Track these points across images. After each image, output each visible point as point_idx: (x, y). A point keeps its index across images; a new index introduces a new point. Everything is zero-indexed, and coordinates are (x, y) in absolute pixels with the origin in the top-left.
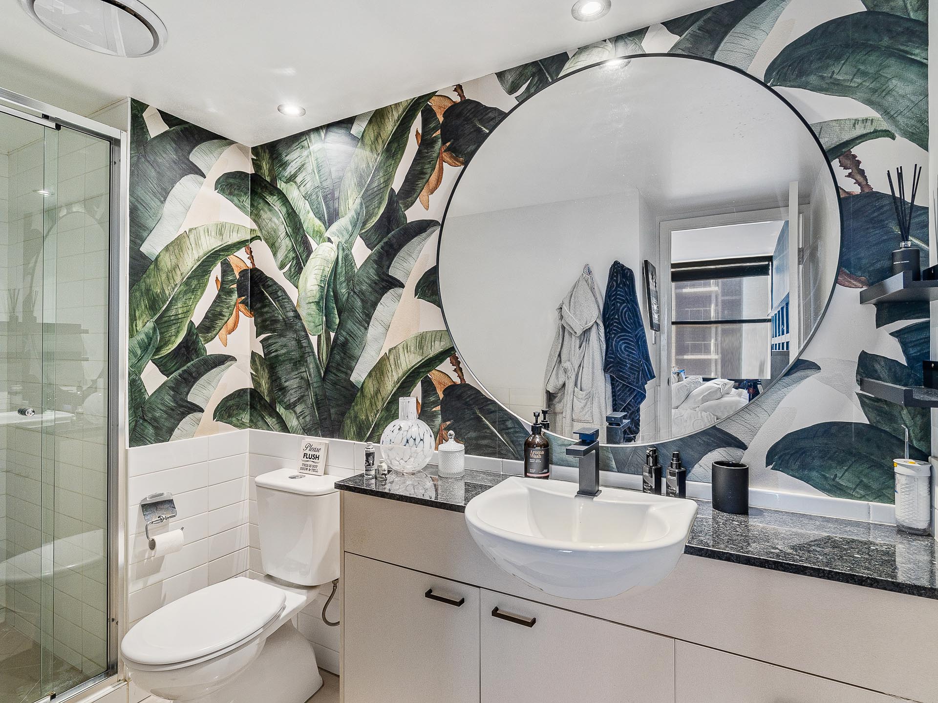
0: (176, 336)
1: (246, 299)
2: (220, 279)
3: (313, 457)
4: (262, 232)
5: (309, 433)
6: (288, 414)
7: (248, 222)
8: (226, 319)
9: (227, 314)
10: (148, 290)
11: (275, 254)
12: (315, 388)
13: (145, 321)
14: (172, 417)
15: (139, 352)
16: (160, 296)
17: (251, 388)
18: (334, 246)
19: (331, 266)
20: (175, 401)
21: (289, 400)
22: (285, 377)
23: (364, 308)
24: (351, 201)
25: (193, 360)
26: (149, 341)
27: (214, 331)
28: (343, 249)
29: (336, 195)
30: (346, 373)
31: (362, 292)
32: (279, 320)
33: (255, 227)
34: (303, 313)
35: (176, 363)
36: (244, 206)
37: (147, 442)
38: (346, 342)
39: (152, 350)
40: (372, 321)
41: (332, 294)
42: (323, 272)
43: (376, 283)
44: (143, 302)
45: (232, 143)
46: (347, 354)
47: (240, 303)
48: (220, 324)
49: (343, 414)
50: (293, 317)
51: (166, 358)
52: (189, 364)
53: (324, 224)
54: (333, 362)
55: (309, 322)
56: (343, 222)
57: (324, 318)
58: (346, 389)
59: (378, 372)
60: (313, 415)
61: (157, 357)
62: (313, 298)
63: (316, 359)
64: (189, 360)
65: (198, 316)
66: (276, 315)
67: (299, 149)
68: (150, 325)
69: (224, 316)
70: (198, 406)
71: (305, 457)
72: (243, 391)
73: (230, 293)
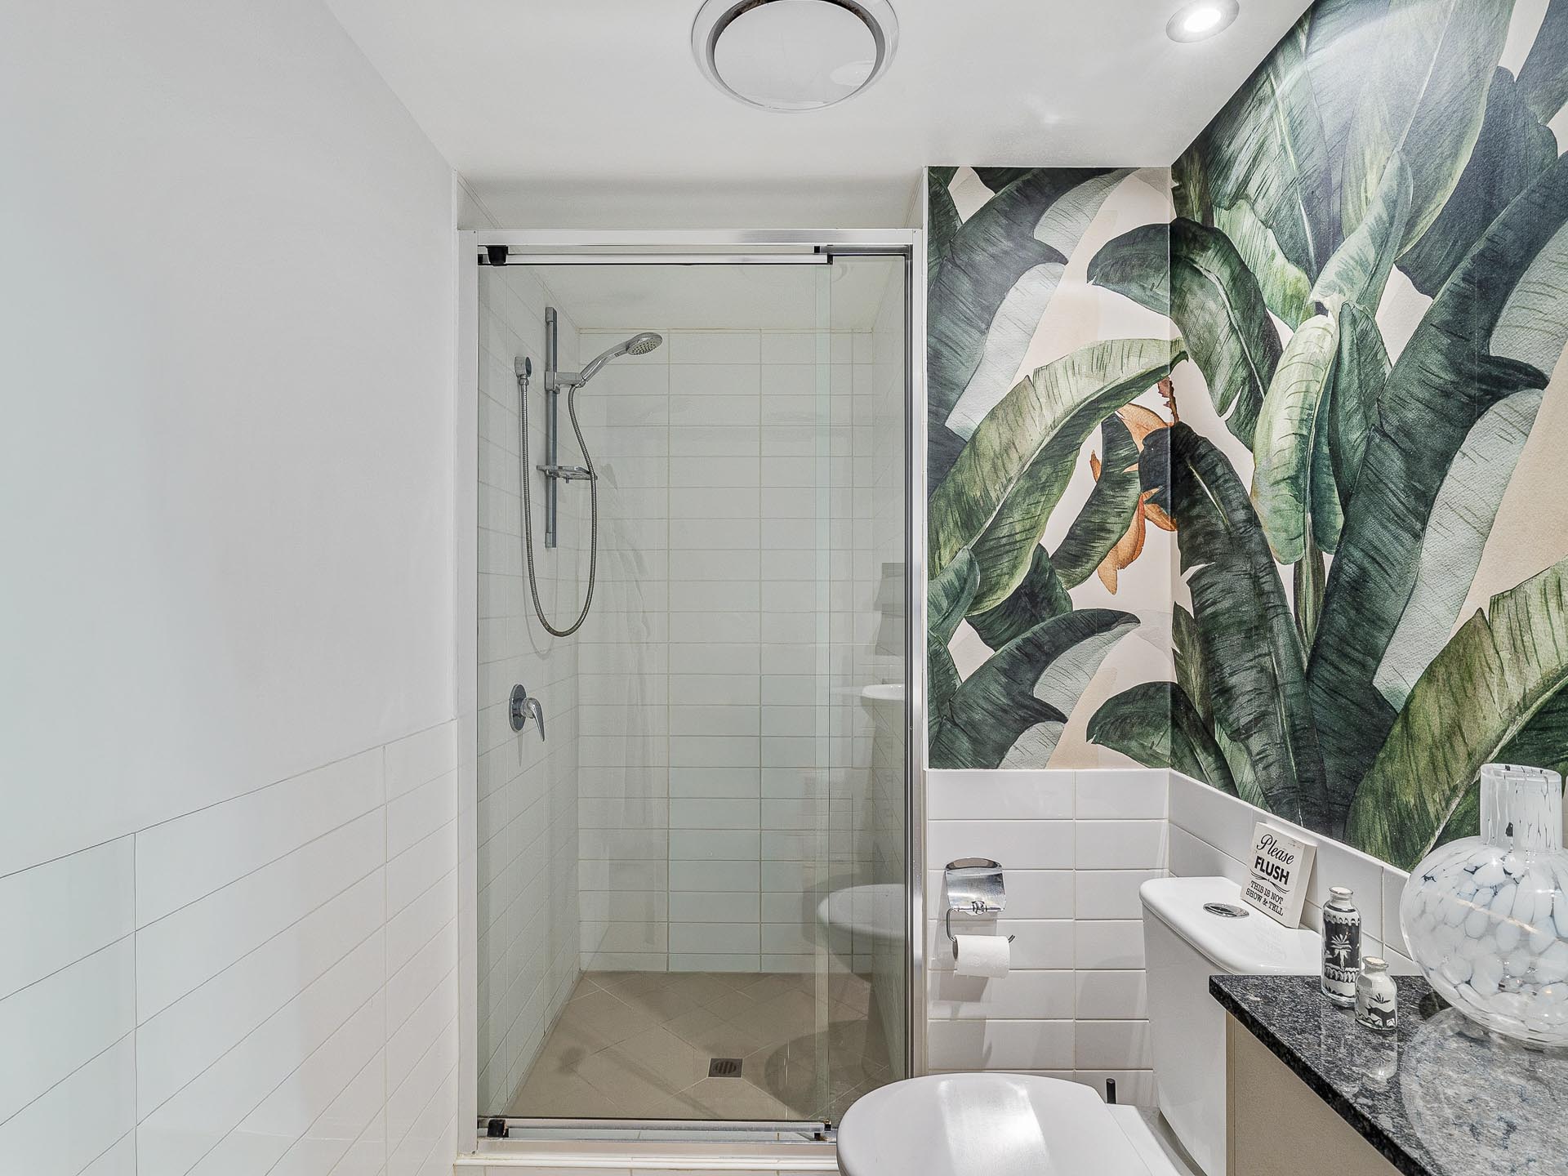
0: (1011, 574)
1: (1162, 492)
2: (1100, 457)
3: (1274, 872)
4: (1189, 341)
5: (1277, 809)
6: (1236, 753)
7: (1163, 328)
8: (1114, 537)
9: (1117, 528)
10: (960, 494)
11: (1210, 383)
12: (1291, 696)
13: (955, 549)
14: (1003, 724)
15: (945, 604)
16: (981, 502)
17: (1172, 683)
18: (1331, 320)
19: (1323, 375)
20: (1009, 694)
21: (1238, 719)
22: (1229, 663)
23: (1410, 474)
24: (1372, 178)
25: (1043, 620)
26: (962, 585)
27: (1087, 563)
28: (1354, 322)
29: (1335, 180)
30: (1363, 666)
31: (1405, 430)
32: (1218, 532)
33: (1179, 335)
34: (1262, 509)
35: (1011, 625)
36: (1156, 298)
37: (960, 763)
38: (1363, 575)
39: (966, 600)
40: (1436, 510)
41: (1326, 450)
42: (1305, 398)
43: (1446, 395)
44: (950, 517)
45: (1125, 172)
46: (1366, 612)
47: (1148, 502)
48: (1100, 549)
49: (1355, 779)
50: (1245, 521)
51: (992, 614)
52: (1036, 628)
53: (1307, 271)
54: (1329, 632)
55: (1277, 530)
56: (1356, 245)
57: (1309, 516)
58: (1362, 708)
59: (1454, 669)
60: (1285, 767)
61: (976, 613)
62: (1283, 468)
63: (1291, 623)
64: (1035, 620)
65: (1053, 537)
66: (1214, 521)
67: (1253, 112)
68: (964, 555)
69: (1109, 531)
70: (1054, 710)
71: (1259, 866)
72: (1158, 687)
73: (1123, 482)
